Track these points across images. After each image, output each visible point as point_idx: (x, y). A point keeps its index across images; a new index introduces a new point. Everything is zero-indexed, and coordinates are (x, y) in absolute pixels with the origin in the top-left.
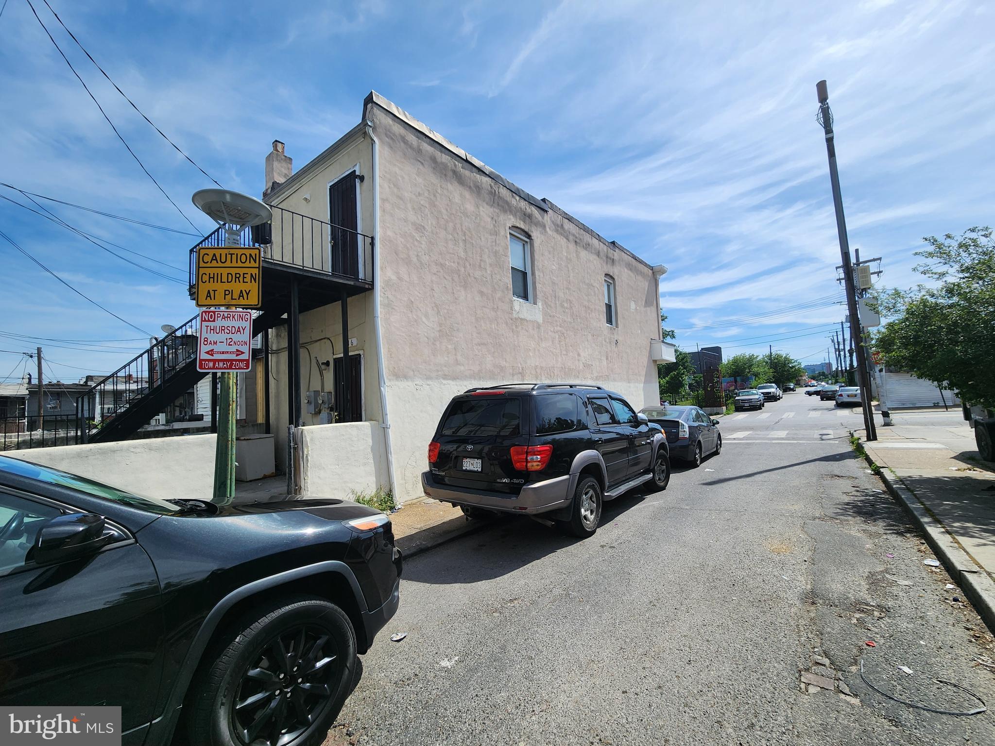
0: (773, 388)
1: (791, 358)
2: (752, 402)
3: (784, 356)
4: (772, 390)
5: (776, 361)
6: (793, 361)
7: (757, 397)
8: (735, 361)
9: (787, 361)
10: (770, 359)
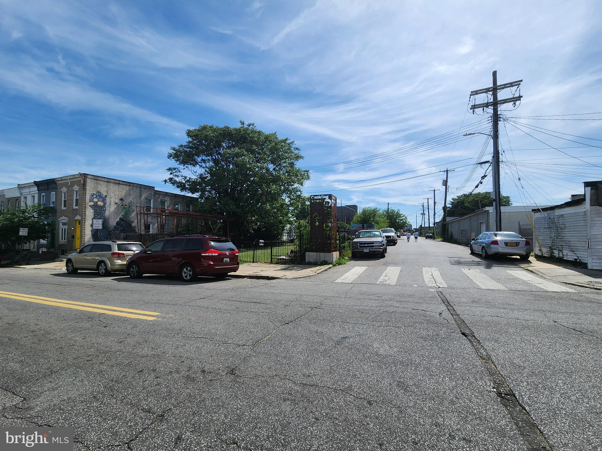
0: (393, 232)
1: (401, 213)
2: (373, 246)
3: (397, 211)
4: (392, 234)
5: (391, 214)
6: (402, 216)
7: (379, 239)
8: (364, 211)
9: (398, 215)
10: (387, 213)
